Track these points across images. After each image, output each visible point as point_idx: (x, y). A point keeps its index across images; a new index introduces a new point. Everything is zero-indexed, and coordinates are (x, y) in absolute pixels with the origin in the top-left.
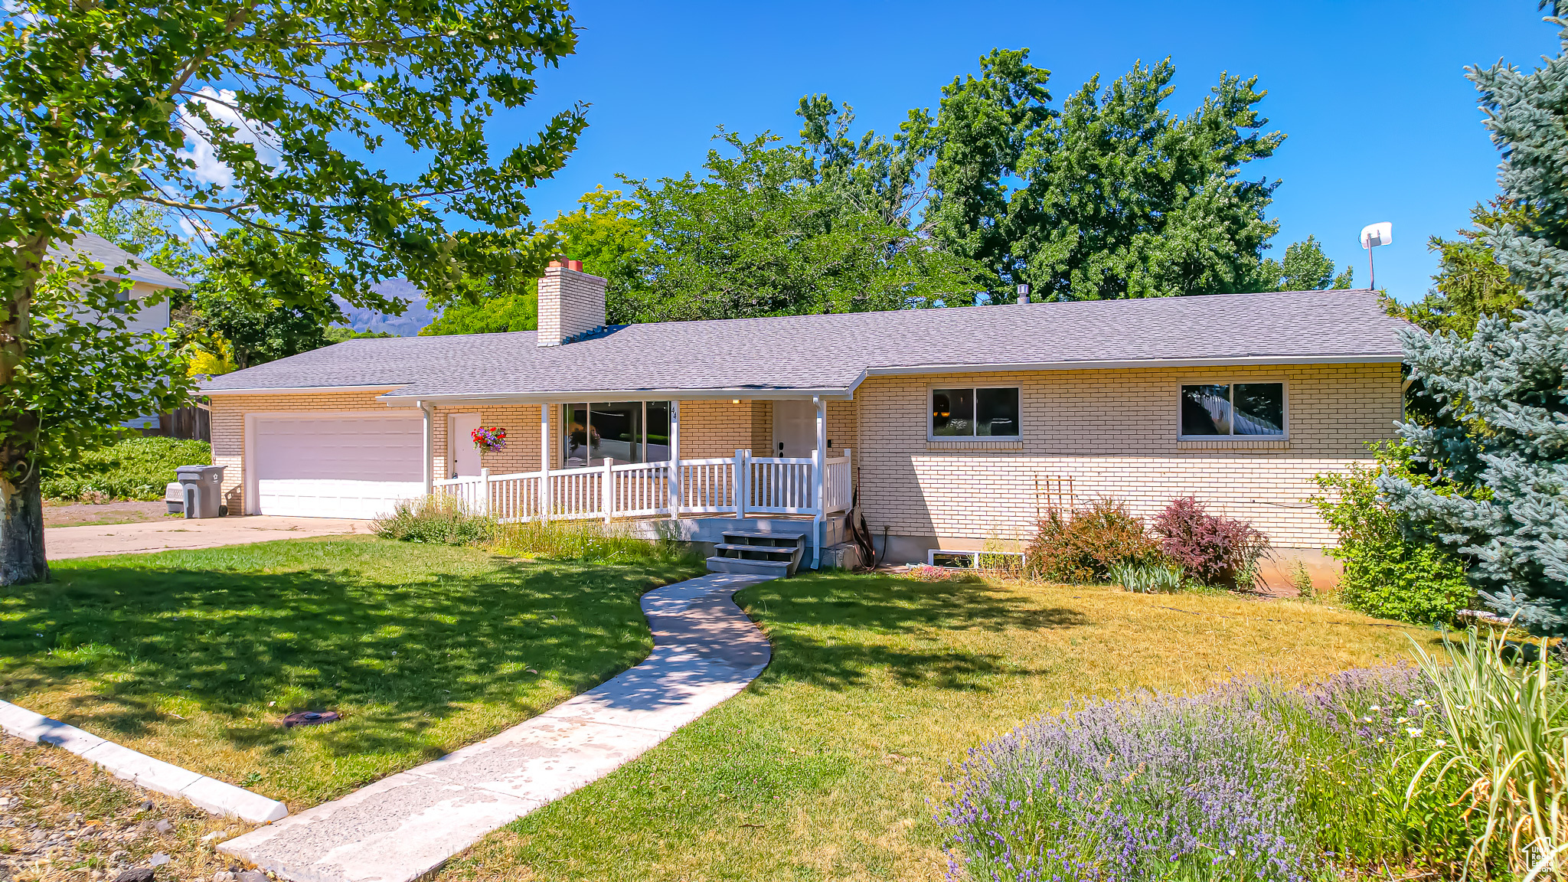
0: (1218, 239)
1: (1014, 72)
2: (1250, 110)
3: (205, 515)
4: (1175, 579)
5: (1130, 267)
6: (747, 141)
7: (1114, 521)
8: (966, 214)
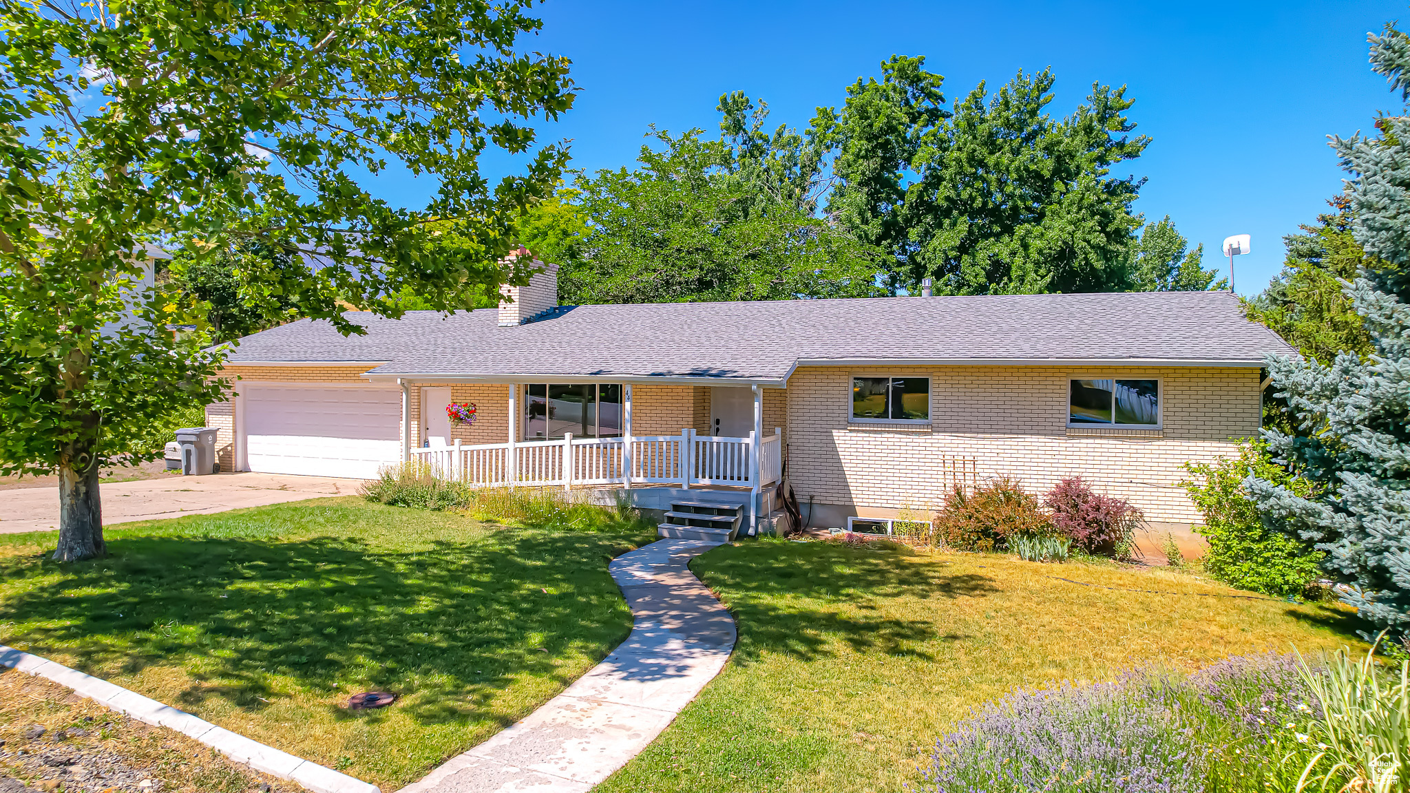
0: (1092, 231)
1: (912, 77)
2: (1122, 115)
3: (201, 472)
4: (1063, 550)
5: (1013, 254)
6: (676, 137)
7: (1010, 496)
8: (868, 202)
